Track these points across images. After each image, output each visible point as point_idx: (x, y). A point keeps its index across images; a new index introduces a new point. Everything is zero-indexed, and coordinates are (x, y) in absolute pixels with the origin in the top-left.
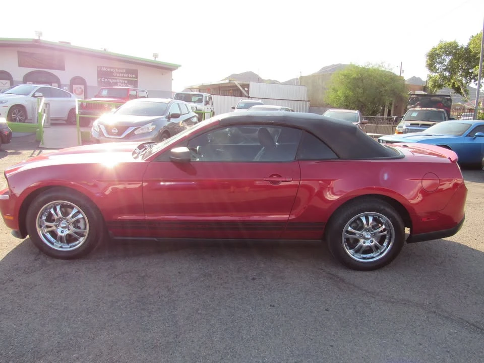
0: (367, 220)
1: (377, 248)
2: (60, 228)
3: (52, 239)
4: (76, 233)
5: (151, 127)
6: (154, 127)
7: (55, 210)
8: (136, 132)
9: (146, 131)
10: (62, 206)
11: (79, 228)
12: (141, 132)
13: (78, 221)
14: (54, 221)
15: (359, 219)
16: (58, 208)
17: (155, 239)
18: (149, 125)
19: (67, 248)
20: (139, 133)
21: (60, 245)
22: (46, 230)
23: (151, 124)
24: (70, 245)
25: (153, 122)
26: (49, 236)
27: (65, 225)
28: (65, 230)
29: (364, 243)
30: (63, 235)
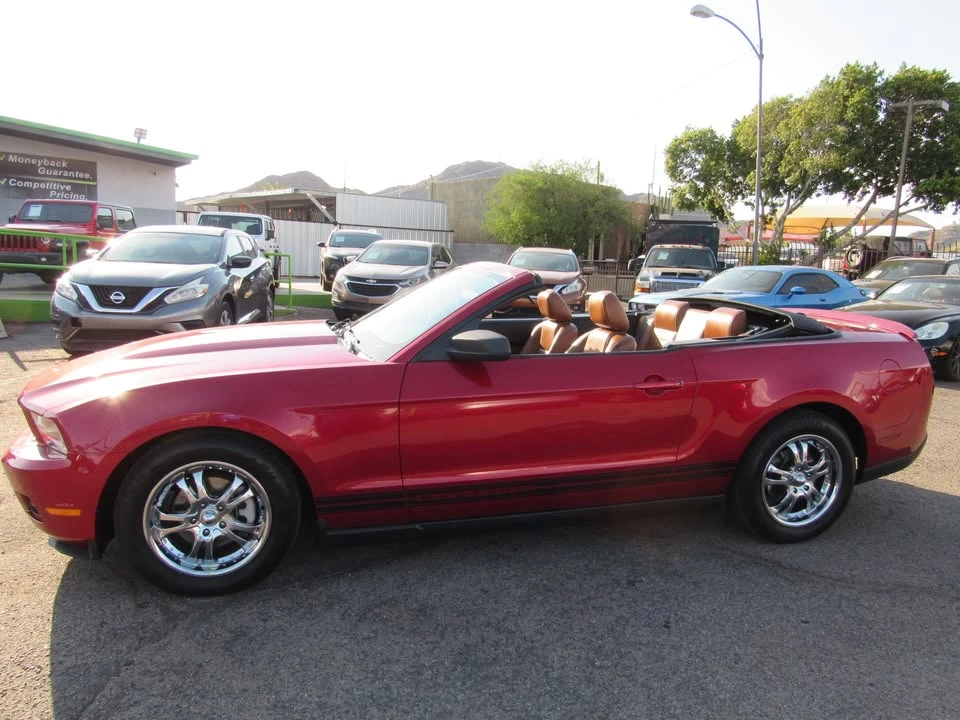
0: (799, 450)
1: (814, 496)
2: (201, 525)
3: (176, 552)
4: (236, 531)
5: (198, 288)
6: (206, 286)
7: (191, 483)
8: (168, 300)
9: (190, 295)
10: (208, 473)
11: (243, 519)
12: (179, 298)
13: (243, 505)
14: (184, 507)
15: (787, 449)
16: (198, 478)
17: (417, 526)
18: (196, 283)
19: (211, 569)
20: (174, 300)
21: (196, 565)
22: (163, 532)
23: (199, 280)
24: (221, 560)
25: (204, 277)
26: (168, 545)
27: (213, 517)
28: (211, 528)
29: (796, 491)
30: (208, 539)
